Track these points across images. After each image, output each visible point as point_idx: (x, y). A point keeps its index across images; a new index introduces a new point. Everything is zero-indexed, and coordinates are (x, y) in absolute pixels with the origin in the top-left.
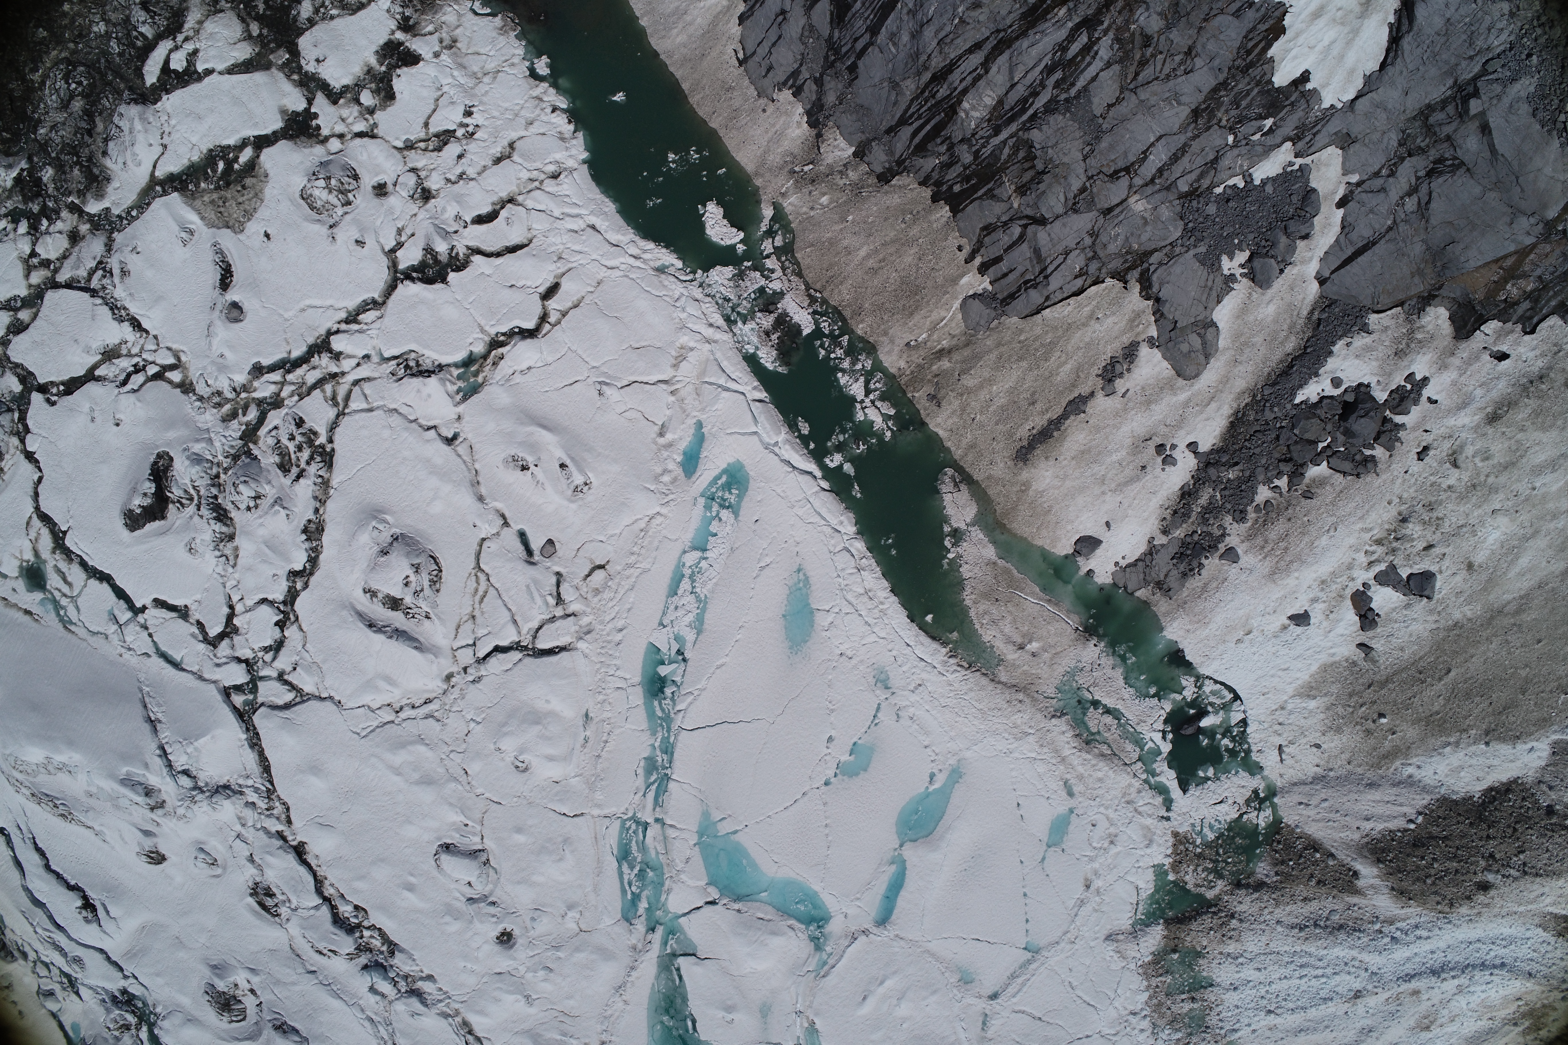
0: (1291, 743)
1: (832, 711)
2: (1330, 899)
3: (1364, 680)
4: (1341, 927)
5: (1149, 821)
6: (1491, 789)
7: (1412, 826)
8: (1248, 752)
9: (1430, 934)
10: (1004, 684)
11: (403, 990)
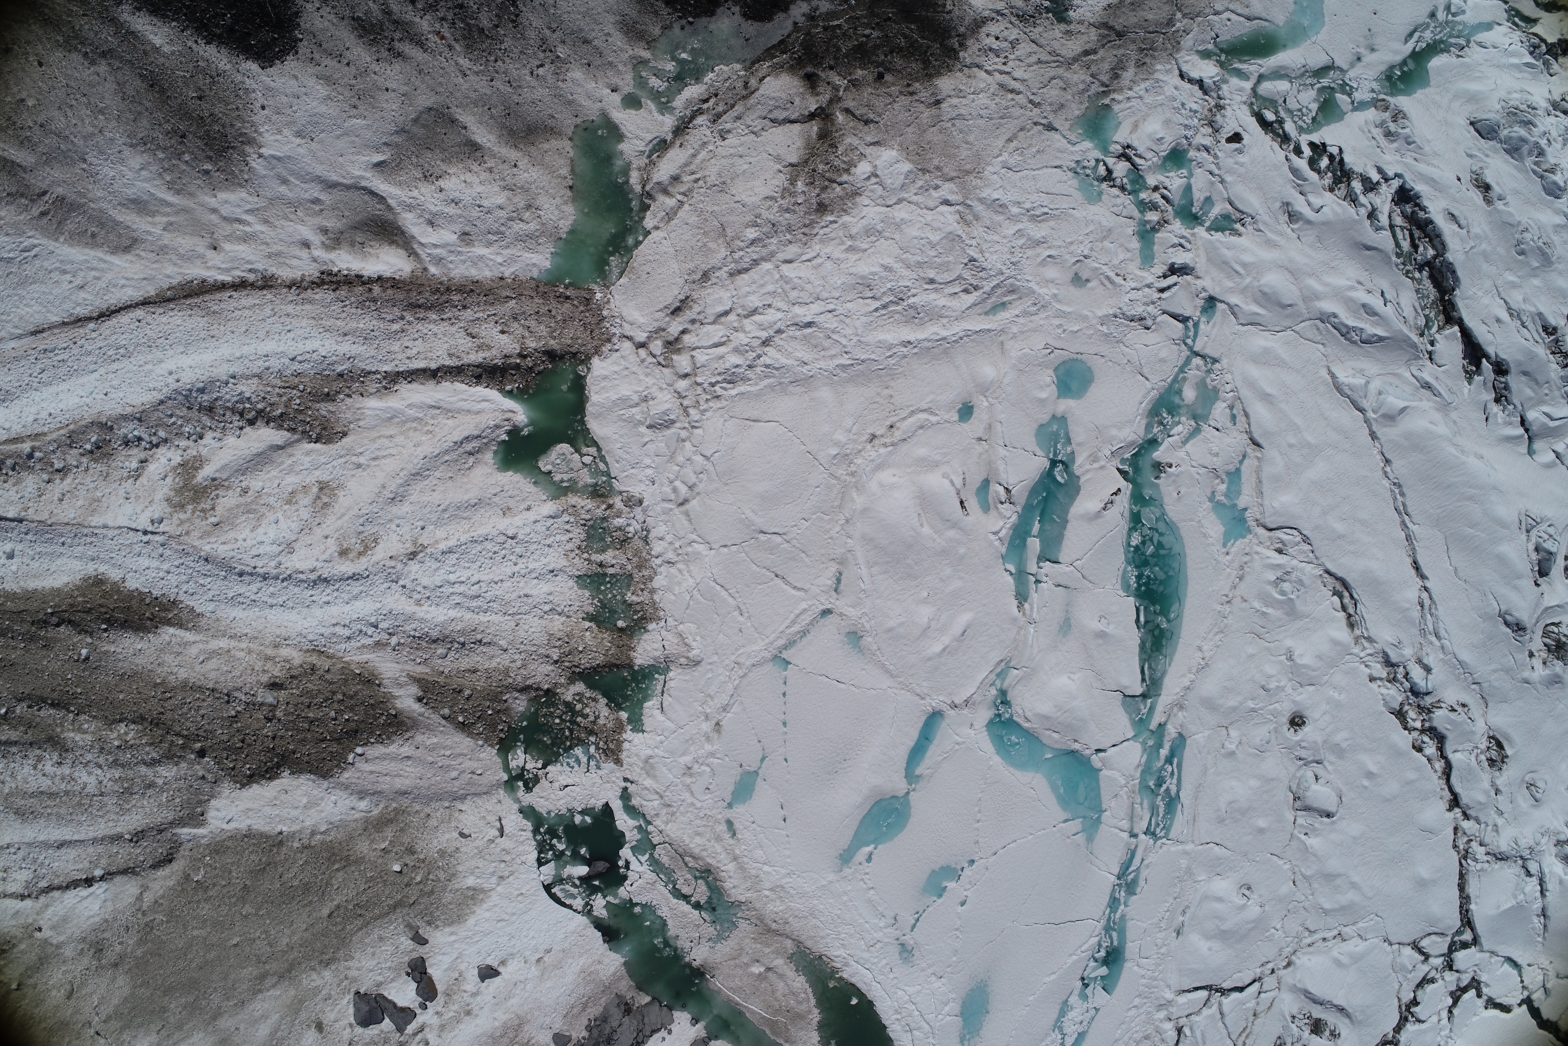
0: (492, 841)
1: (957, 929)
2: (447, 672)
3: (418, 908)
4: (435, 641)
5: (648, 782)
6: (270, 779)
7: (359, 750)
8: (536, 831)
9: (332, 630)
10: (787, 937)
11: (1401, 668)
